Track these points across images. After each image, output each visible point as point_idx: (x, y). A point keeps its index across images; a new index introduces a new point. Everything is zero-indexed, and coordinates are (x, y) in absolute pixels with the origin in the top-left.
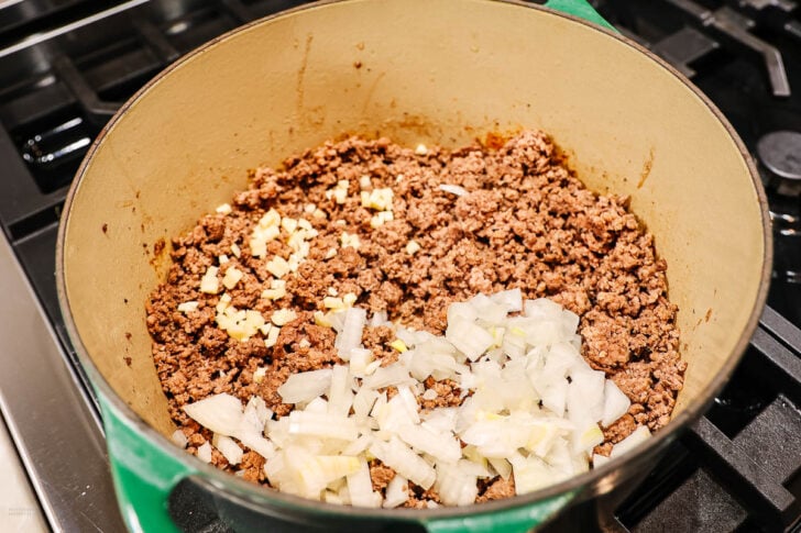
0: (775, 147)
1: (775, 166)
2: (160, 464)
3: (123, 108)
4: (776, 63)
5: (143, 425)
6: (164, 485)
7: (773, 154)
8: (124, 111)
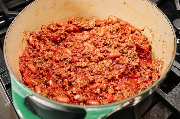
0: (177, 22)
1: (177, 27)
2: (23, 92)
3: (24, 9)
4: (177, 2)
5: (20, 83)
6: (24, 97)
7: (177, 24)
8: (24, 10)
